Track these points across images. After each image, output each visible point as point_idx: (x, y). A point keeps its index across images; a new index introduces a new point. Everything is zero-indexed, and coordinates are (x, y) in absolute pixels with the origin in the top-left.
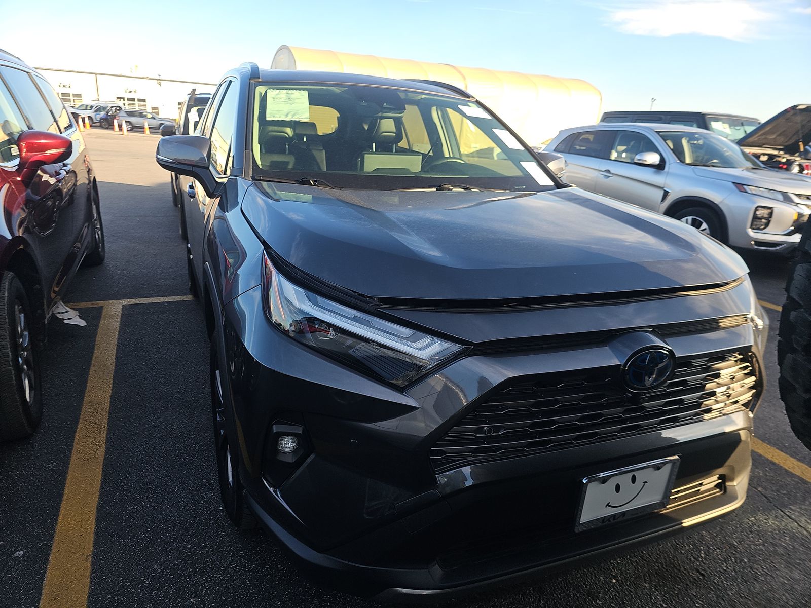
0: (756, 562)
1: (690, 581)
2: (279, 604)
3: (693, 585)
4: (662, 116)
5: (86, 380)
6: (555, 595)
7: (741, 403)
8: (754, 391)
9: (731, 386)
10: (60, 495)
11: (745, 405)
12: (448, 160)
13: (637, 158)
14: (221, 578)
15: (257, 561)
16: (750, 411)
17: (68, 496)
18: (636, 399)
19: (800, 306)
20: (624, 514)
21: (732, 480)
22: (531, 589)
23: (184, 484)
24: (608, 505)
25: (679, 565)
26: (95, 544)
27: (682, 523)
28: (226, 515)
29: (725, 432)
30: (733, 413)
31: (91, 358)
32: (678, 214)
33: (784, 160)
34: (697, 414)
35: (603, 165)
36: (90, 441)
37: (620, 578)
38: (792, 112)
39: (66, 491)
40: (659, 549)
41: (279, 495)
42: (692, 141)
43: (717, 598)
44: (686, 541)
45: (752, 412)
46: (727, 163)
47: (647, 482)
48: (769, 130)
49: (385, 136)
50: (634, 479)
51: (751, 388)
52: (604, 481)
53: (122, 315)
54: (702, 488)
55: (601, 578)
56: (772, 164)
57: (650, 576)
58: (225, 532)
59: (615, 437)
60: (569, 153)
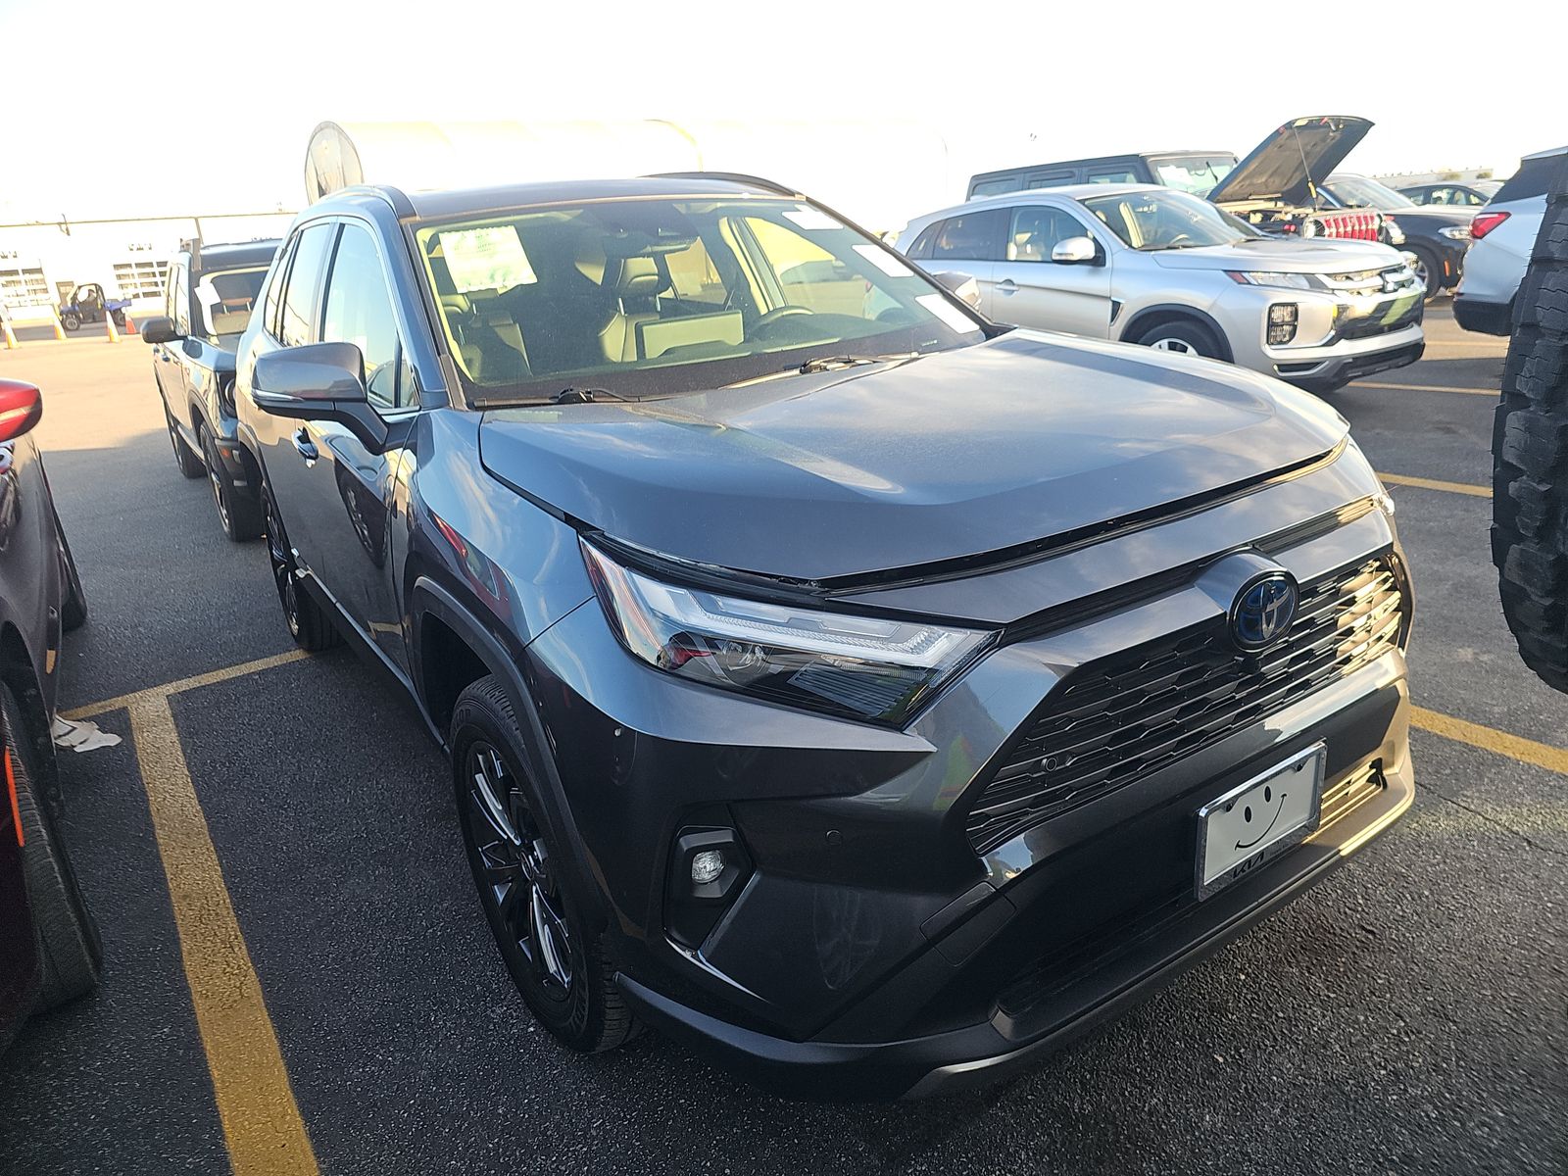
0: (1441, 892)
1: (1357, 947)
2: (708, 1164)
3: (1363, 951)
4: (1073, 170)
5: (158, 857)
6: (1160, 1024)
7: (1387, 638)
8: (1400, 614)
9: (1372, 613)
10: (206, 1085)
11: (1392, 640)
12: (785, 313)
13: (1057, 252)
14: (585, 1149)
15: (637, 1103)
16: (1399, 646)
17: (223, 1081)
18: (1251, 664)
19: (1521, 472)
20: (1262, 854)
21: (1391, 764)
22: (1120, 1025)
23: (443, 1003)
24: (1238, 846)
25: (1332, 926)
26: (318, 1155)
27: (1340, 851)
28: (546, 1038)
29: (1377, 690)
30: (1379, 656)
31: (148, 812)
32: (1144, 337)
33: (1289, 217)
34: (1334, 669)
35: (997, 272)
36: (220, 971)
37: (1250, 970)
38: (1286, 134)
39: (215, 1074)
40: (1293, 908)
41: (704, 961)
42: (1139, 207)
43: (1404, 962)
44: (1329, 884)
45: (1403, 649)
46: (1201, 238)
47: (1285, 795)
48: (1254, 170)
49: (641, 283)
50: (1268, 795)
51: (1396, 610)
52: (1228, 806)
53: (174, 716)
54: (1352, 789)
55: (1222, 977)
56: (1271, 226)
57: (1293, 955)
58: (557, 1068)
59: (1228, 732)
60: (933, 259)
